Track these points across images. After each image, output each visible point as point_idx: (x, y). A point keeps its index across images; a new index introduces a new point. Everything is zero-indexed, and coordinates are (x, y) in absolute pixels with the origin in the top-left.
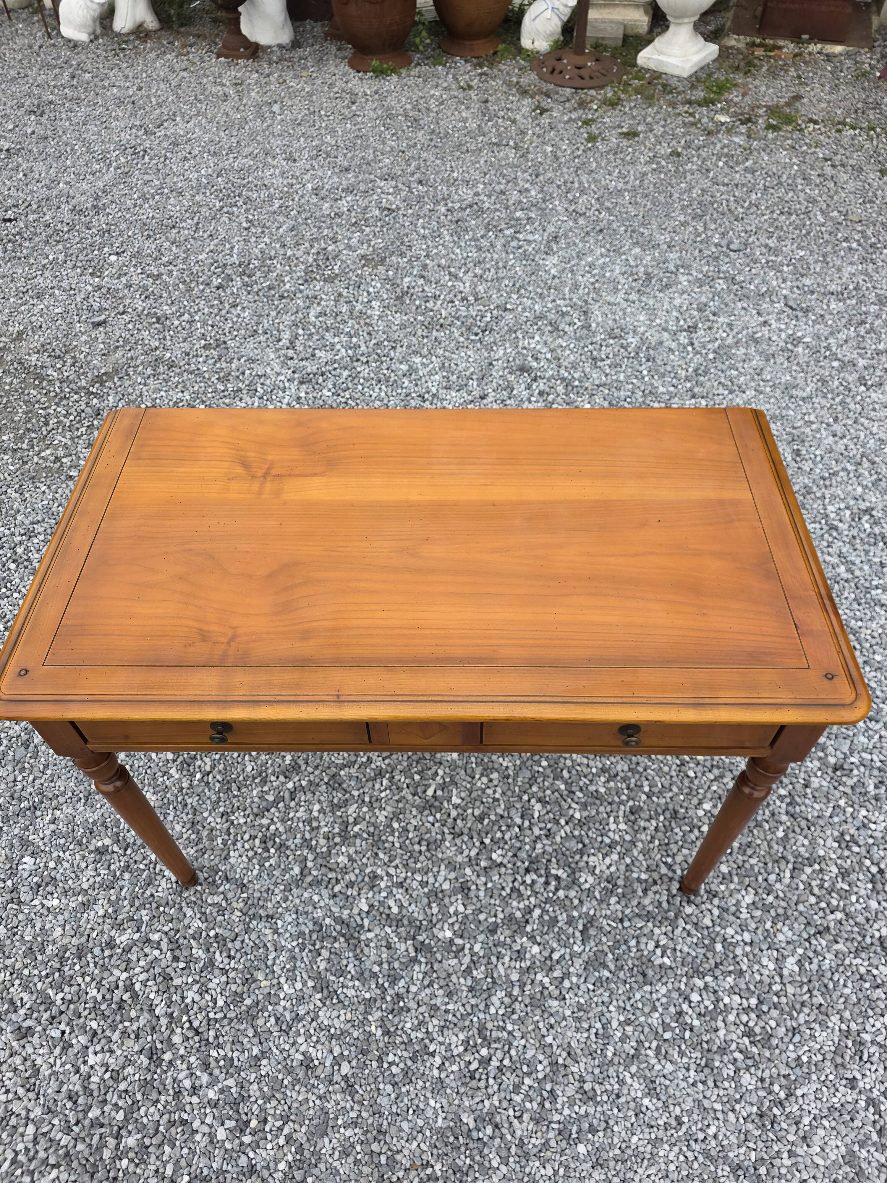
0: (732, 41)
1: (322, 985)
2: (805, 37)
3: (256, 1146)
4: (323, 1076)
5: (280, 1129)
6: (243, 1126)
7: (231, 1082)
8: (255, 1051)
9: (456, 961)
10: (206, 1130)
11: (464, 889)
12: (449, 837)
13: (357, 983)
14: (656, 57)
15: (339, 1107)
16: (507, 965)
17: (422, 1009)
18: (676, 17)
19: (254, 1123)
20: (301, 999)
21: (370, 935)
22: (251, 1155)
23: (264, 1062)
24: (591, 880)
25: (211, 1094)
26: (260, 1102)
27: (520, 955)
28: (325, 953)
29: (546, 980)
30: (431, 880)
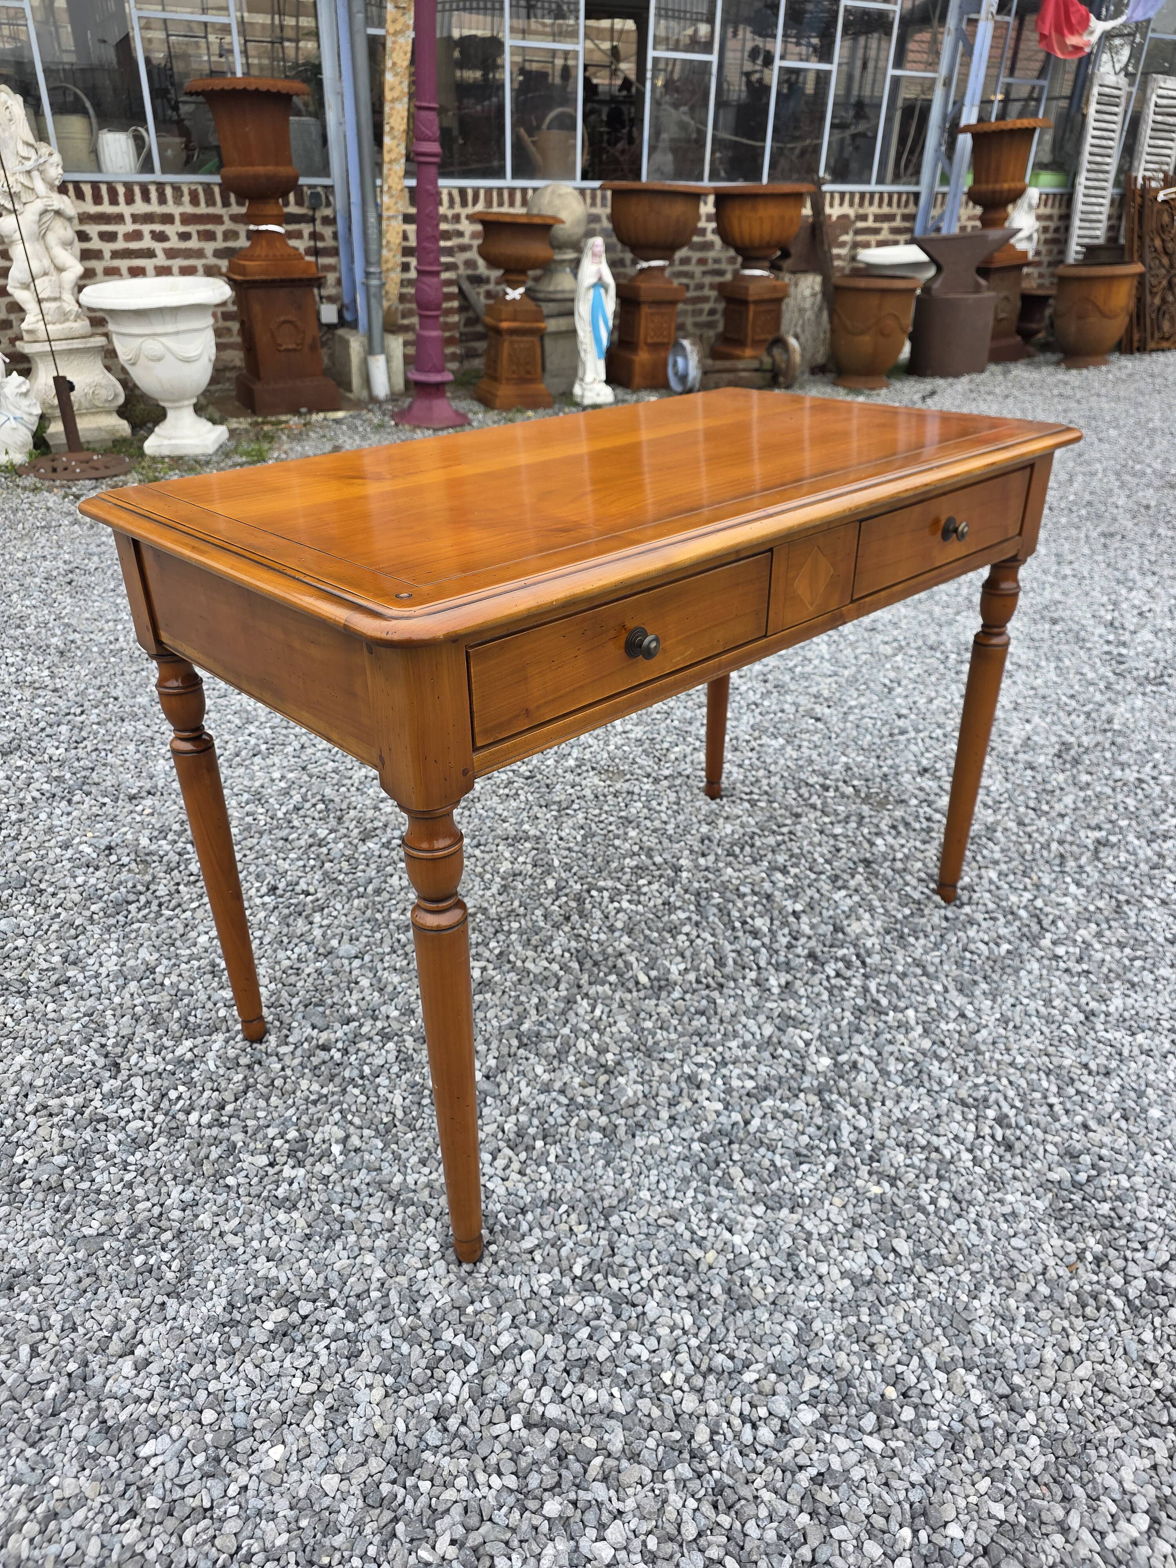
0: (234, 423)
1: (773, 1203)
2: (304, 410)
3: (924, 1409)
4: (890, 1276)
5: (924, 1366)
6: (883, 1408)
7: (811, 1381)
8: (792, 1326)
9: (862, 1074)
10: (852, 1457)
11: (787, 1020)
12: (715, 994)
13: (805, 1167)
14: (166, 442)
15: (945, 1284)
16: (906, 1042)
17: (893, 1132)
18: (174, 401)
19: (891, 1393)
20: (770, 1235)
21: (756, 1123)
22: (933, 1425)
23: (817, 1325)
24: (874, 940)
25: (808, 1415)
26: (868, 1365)
27: (904, 1027)
28: (736, 1172)
29: (952, 1026)
30: (748, 1037)
